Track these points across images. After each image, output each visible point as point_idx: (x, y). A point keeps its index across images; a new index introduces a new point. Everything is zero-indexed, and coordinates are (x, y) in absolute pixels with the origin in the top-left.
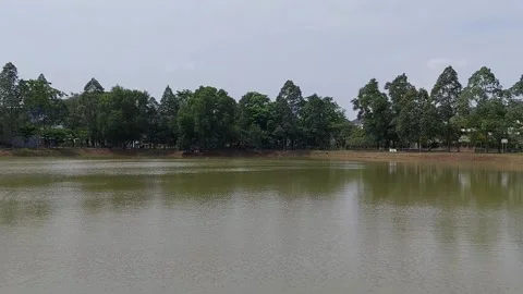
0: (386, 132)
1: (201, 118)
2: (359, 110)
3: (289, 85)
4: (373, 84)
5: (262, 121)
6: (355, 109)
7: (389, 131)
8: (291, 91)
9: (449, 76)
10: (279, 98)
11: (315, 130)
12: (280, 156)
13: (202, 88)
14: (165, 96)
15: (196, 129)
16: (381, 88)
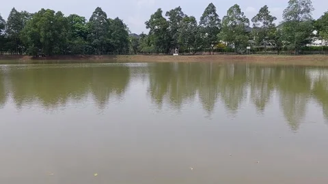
0: (169, 43)
2: (150, 29)
3: (99, 10)
4: (160, 12)
5: (83, 35)
6: (147, 28)
7: (172, 43)
8: (100, 15)
9: (211, 9)
10: (91, 20)
11: (119, 41)
12: (98, 59)
13: (43, 10)
14: (11, 14)
15: (42, 40)
16: (163, 15)
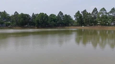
0: (82, 22)
1: (41, 20)
3: (60, 12)
4: (79, 12)
5: (54, 20)
6: (75, 17)
8: (61, 14)
9: (95, 10)
10: (58, 15)
11: (66, 22)
12: (58, 28)
13: (41, 13)
14: (33, 15)
15: (40, 22)
16: (80, 13)
